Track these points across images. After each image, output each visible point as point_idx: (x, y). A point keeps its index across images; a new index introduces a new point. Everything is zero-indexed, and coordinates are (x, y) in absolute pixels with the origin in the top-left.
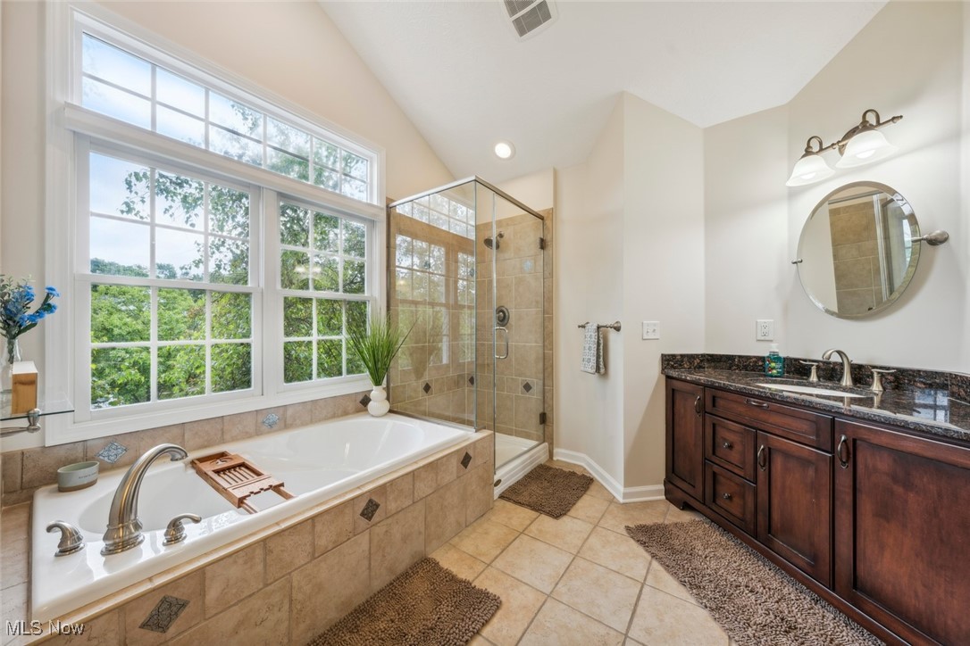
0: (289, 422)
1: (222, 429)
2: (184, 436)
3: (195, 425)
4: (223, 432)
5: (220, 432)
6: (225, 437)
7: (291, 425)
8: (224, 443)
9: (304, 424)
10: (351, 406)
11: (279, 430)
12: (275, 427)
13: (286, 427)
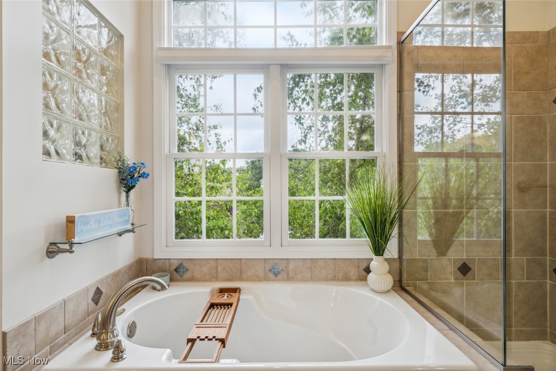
0: (291, 275)
1: (241, 269)
2: (217, 268)
3: (224, 262)
4: (241, 272)
5: (239, 271)
6: (242, 275)
7: (293, 278)
8: (242, 280)
9: (304, 280)
10: (353, 272)
11: (283, 280)
12: (279, 277)
13: (289, 279)
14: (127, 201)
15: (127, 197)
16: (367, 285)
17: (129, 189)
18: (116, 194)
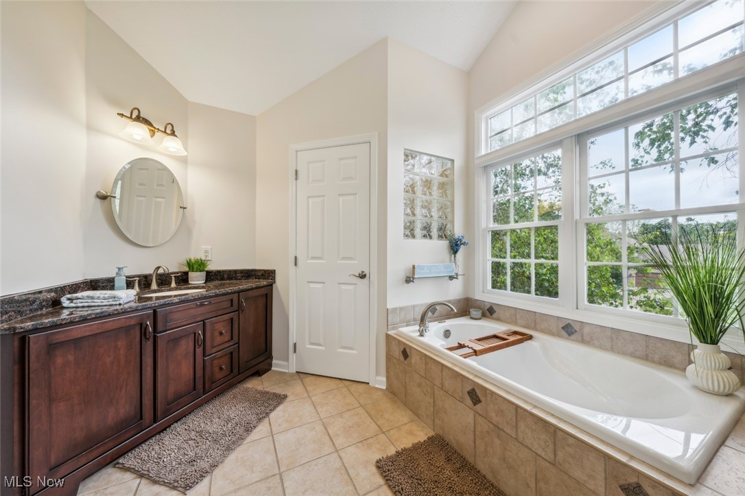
0: (586, 338)
1: (535, 320)
2: (516, 315)
3: (521, 311)
4: (535, 323)
7: (589, 342)
8: (536, 330)
11: (576, 341)
12: (573, 337)
13: (583, 341)
14: (455, 260)
15: (455, 257)
16: (686, 376)
17: (455, 252)
18: (449, 256)
